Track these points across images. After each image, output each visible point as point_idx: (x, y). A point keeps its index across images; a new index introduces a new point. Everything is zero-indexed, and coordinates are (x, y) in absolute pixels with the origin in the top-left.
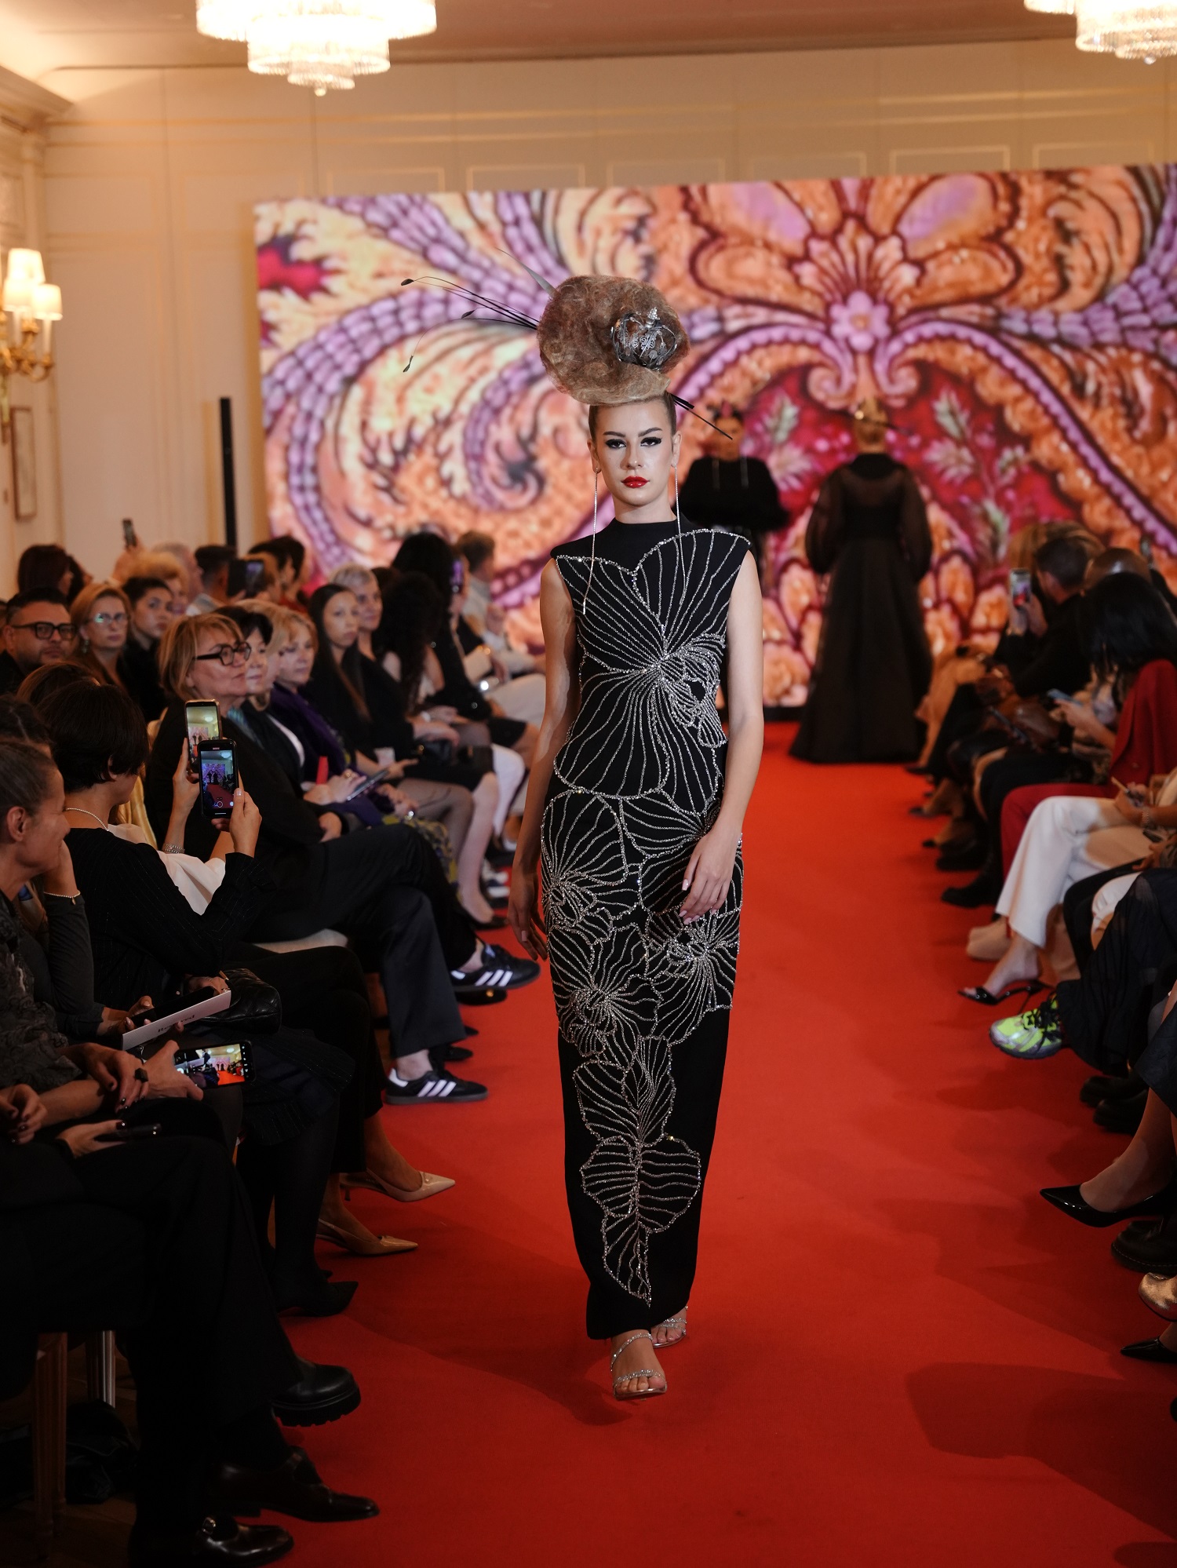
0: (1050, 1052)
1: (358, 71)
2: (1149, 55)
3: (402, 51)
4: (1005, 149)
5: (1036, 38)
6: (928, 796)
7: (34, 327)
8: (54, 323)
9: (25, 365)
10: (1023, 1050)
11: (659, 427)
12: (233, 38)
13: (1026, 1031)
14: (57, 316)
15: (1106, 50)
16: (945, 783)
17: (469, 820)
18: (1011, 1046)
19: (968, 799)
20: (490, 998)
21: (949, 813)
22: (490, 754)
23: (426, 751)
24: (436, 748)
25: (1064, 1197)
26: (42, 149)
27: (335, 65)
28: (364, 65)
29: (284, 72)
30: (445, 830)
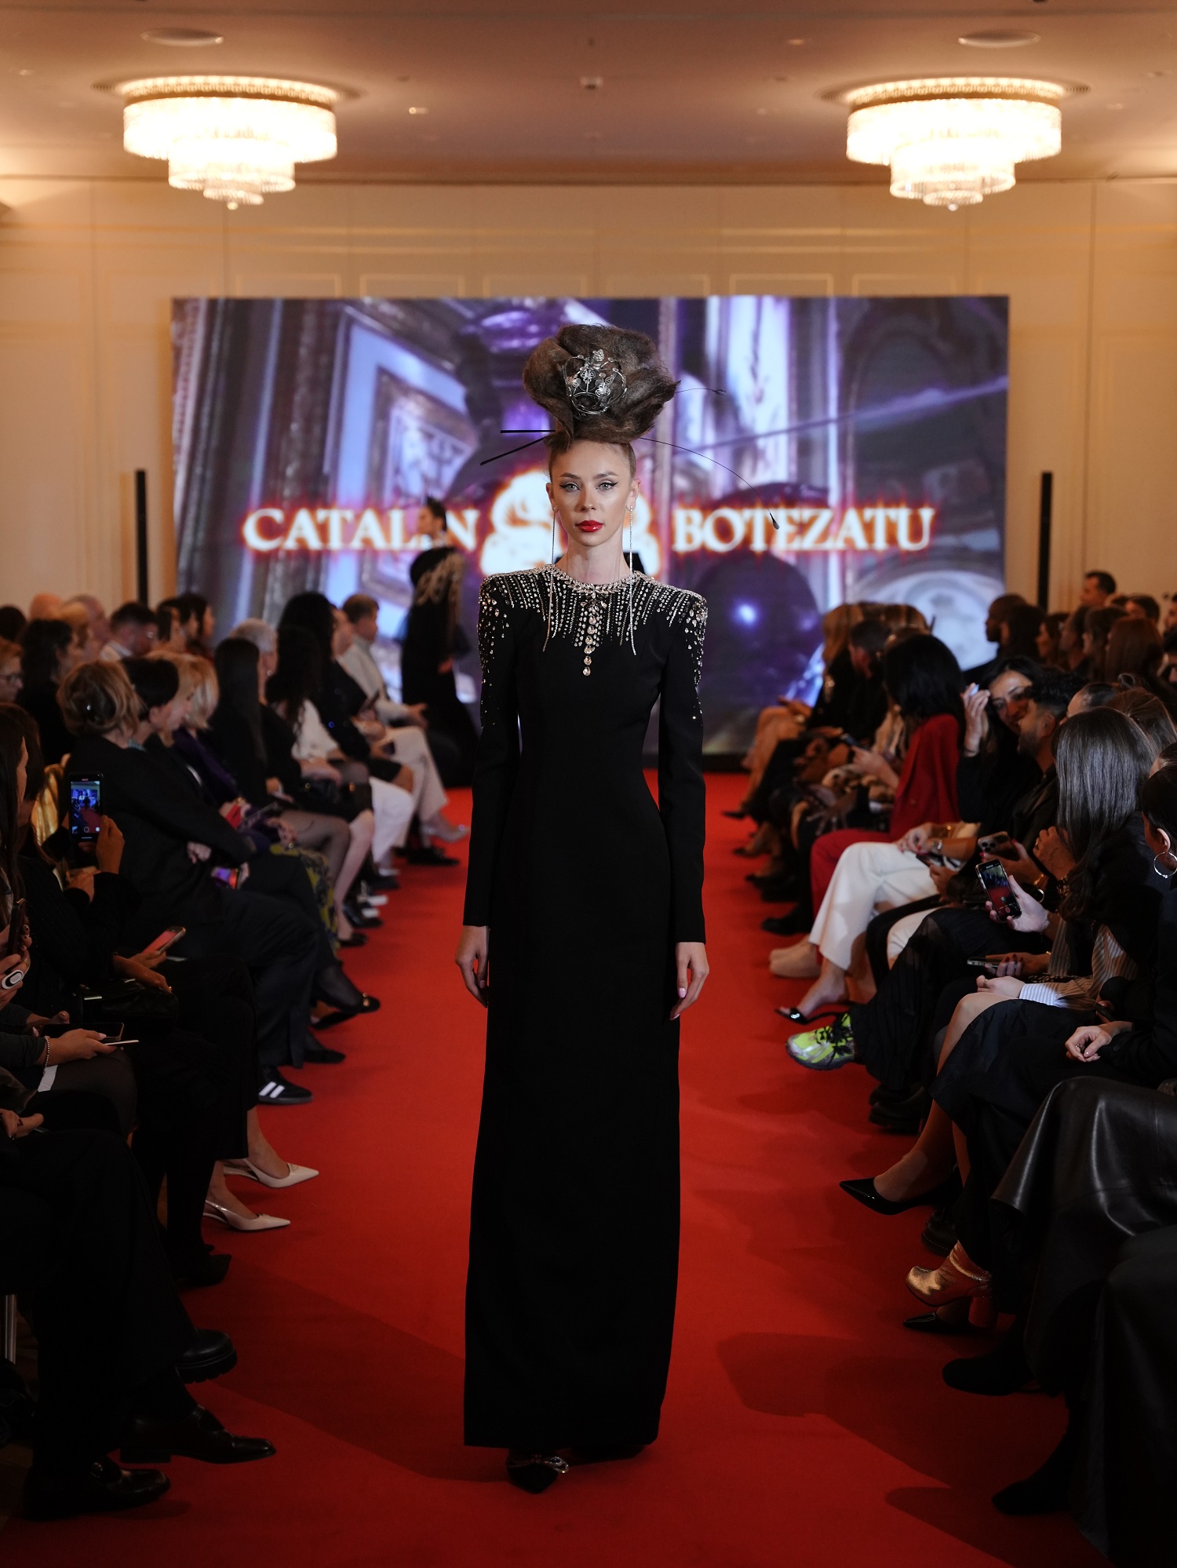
0: (838, 1066)
1: (266, 189)
2: (952, 202)
3: (305, 173)
4: (829, 279)
6: (752, 835)
10: (814, 1061)
12: (156, 157)
13: (819, 1045)
15: (917, 197)
16: (766, 826)
17: (346, 848)
18: (805, 1057)
19: (786, 841)
20: (366, 1007)
21: (769, 852)
22: (368, 790)
23: (312, 789)
24: (322, 788)
25: (861, 1189)
27: (246, 183)
28: (272, 184)
29: (201, 188)
30: (325, 859)
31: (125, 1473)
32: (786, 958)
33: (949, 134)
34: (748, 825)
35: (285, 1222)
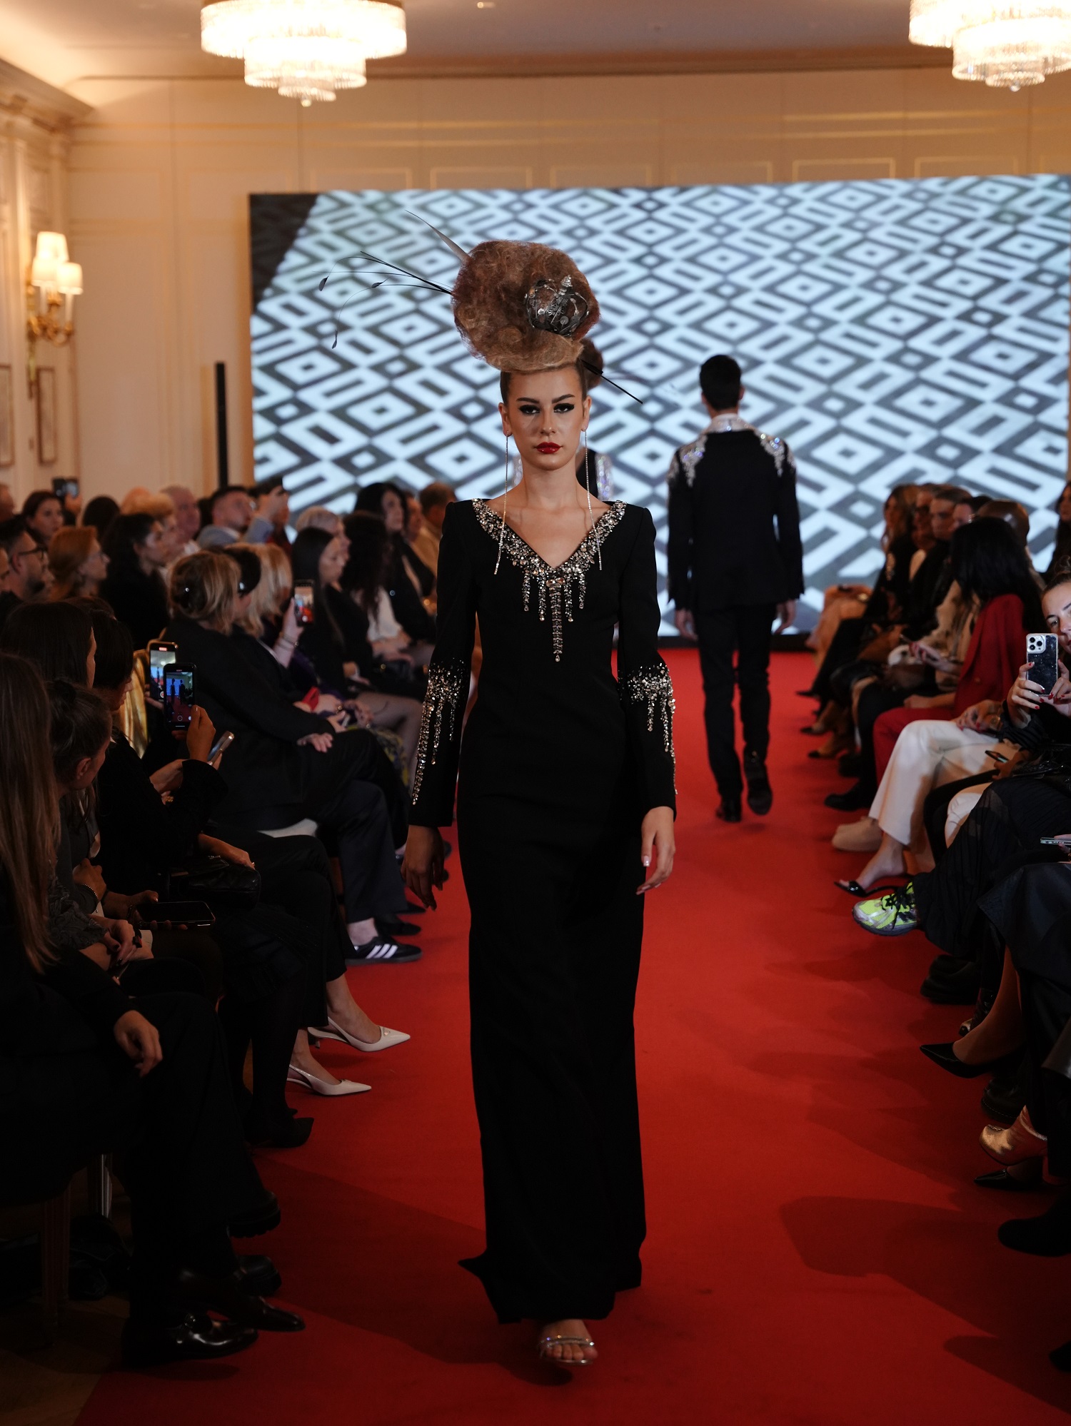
0: (903, 931)
1: (339, 85)
2: (1014, 83)
3: (376, 69)
4: (891, 162)
5: (919, 67)
6: (814, 715)
7: (58, 300)
8: (76, 297)
9: (50, 332)
10: (879, 927)
11: (572, 394)
12: (233, 55)
13: (884, 911)
14: (77, 291)
15: (979, 78)
16: (829, 705)
18: (870, 923)
21: (833, 728)
23: (388, 670)
24: (396, 667)
25: (940, 1053)
26: (69, 146)
27: (319, 80)
28: (344, 80)
29: (276, 86)
30: (400, 740)
31: (217, 1324)
32: (848, 834)
33: (1011, 15)
34: (814, 704)
35: (367, 1087)
